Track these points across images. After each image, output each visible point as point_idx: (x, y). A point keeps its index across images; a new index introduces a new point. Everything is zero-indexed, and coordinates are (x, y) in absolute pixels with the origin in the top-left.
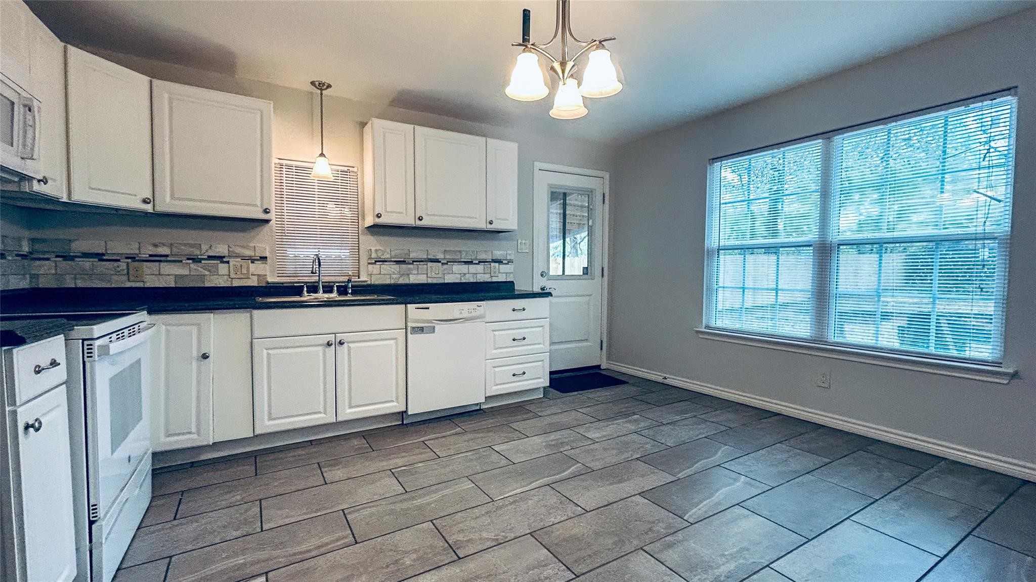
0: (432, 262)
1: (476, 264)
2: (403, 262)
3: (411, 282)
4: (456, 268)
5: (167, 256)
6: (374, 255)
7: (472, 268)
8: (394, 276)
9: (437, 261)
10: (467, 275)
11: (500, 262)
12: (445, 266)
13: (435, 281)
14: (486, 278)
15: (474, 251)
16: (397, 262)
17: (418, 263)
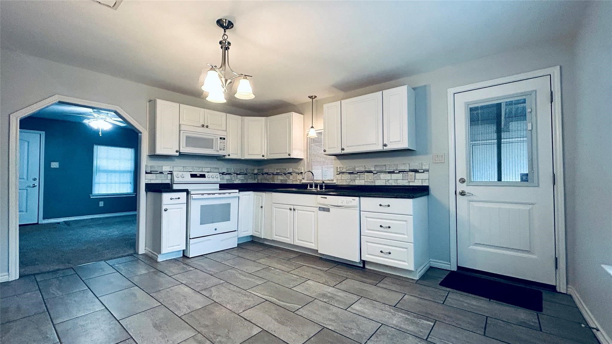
0: (367, 172)
1: (397, 173)
2: (352, 173)
3: (356, 184)
4: (382, 176)
5: (279, 173)
6: (339, 170)
7: (394, 176)
8: (348, 181)
9: (371, 172)
10: (390, 181)
11: (416, 171)
12: (376, 175)
13: (369, 184)
14: (405, 183)
15: (395, 165)
16: (350, 173)
17: (360, 173)
